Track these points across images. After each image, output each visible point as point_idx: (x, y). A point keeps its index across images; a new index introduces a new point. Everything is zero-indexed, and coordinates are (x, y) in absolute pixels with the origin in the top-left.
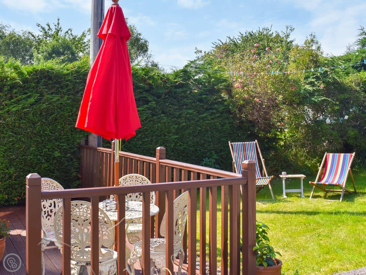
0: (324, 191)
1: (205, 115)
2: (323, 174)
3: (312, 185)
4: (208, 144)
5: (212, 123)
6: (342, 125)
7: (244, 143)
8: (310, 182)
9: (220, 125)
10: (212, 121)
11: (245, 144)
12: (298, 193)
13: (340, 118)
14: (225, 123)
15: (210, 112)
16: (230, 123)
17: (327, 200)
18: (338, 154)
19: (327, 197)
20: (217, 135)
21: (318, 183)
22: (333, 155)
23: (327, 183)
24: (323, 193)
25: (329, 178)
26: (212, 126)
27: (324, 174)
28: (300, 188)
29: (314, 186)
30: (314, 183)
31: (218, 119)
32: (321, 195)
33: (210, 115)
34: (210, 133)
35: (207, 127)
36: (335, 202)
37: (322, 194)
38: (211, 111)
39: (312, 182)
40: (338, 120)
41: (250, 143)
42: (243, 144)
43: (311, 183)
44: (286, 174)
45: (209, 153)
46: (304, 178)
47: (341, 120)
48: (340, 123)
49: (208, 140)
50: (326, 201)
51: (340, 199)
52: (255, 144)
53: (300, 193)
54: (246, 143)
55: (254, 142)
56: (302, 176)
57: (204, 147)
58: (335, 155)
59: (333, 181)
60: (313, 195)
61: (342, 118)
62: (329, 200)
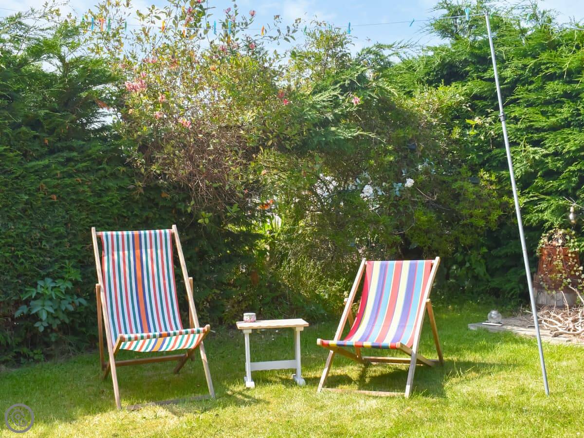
0: (360, 361)
1: (46, 162)
2: (356, 317)
3: (324, 348)
4: (55, 241)
5: (67, 186)
6: (401, 201)
7: (136, 232)
8: (319, 341)
9: (92, 192)
10: (68, 181)
11: (140, 235)
12: (287, 371)
13: (395, 184)
14: (108, 189)
15: (62, 157)
16: (121, 188)
17: (367, 392)
18: (395, 262)
19: (367, 380)
20: (83, 219)
21: (342, 342)
22: (382, 266)
23: (368, 344)
24: (356, 368)
25: (373, 326)
26: (68, 194)
27: (360, 316)
28: (294, 358)
29: (332, 352)
30: (331, 342)
31: (85, 177)
32: (350, 375)
33: (63, 164)
34: (60, 211)
35: (52, 196)
36: (391, 398)
37: (352, 371)
38: (66, 154)
39: (325, 342)
40: (391, 188)
41: (156, 234)
42: (133, 235)
43: (323, 343)
44: (255, 319)
45: (56, 266)
46: (302, 329)
47: (397, 189)
48: (396, 196)
49: (55, 229)
50: (364, 394)
51: (403, 389)
52: (168, 237)
53: (294, 371)
54: (142, 232)
55: (167, 231)
56: (299, 323)
57: (40, 248)
58: (386, 266)
59: (383, 336)
60: (330, 375)
61: (400, 184)
62: (374, 393)
